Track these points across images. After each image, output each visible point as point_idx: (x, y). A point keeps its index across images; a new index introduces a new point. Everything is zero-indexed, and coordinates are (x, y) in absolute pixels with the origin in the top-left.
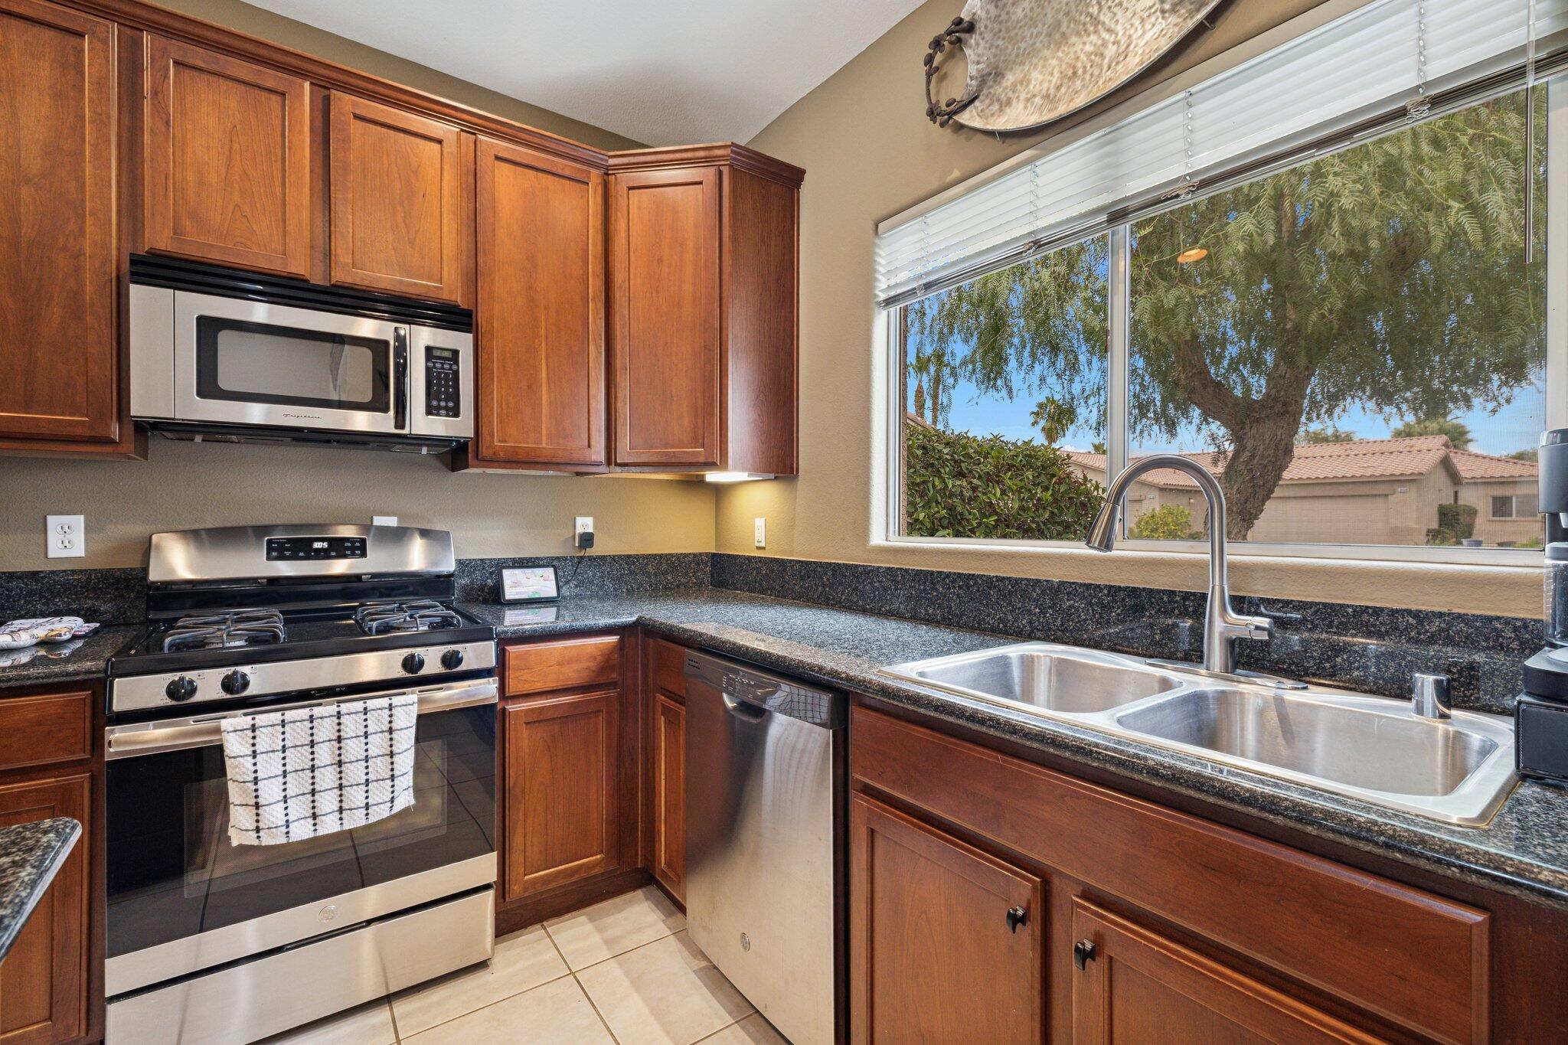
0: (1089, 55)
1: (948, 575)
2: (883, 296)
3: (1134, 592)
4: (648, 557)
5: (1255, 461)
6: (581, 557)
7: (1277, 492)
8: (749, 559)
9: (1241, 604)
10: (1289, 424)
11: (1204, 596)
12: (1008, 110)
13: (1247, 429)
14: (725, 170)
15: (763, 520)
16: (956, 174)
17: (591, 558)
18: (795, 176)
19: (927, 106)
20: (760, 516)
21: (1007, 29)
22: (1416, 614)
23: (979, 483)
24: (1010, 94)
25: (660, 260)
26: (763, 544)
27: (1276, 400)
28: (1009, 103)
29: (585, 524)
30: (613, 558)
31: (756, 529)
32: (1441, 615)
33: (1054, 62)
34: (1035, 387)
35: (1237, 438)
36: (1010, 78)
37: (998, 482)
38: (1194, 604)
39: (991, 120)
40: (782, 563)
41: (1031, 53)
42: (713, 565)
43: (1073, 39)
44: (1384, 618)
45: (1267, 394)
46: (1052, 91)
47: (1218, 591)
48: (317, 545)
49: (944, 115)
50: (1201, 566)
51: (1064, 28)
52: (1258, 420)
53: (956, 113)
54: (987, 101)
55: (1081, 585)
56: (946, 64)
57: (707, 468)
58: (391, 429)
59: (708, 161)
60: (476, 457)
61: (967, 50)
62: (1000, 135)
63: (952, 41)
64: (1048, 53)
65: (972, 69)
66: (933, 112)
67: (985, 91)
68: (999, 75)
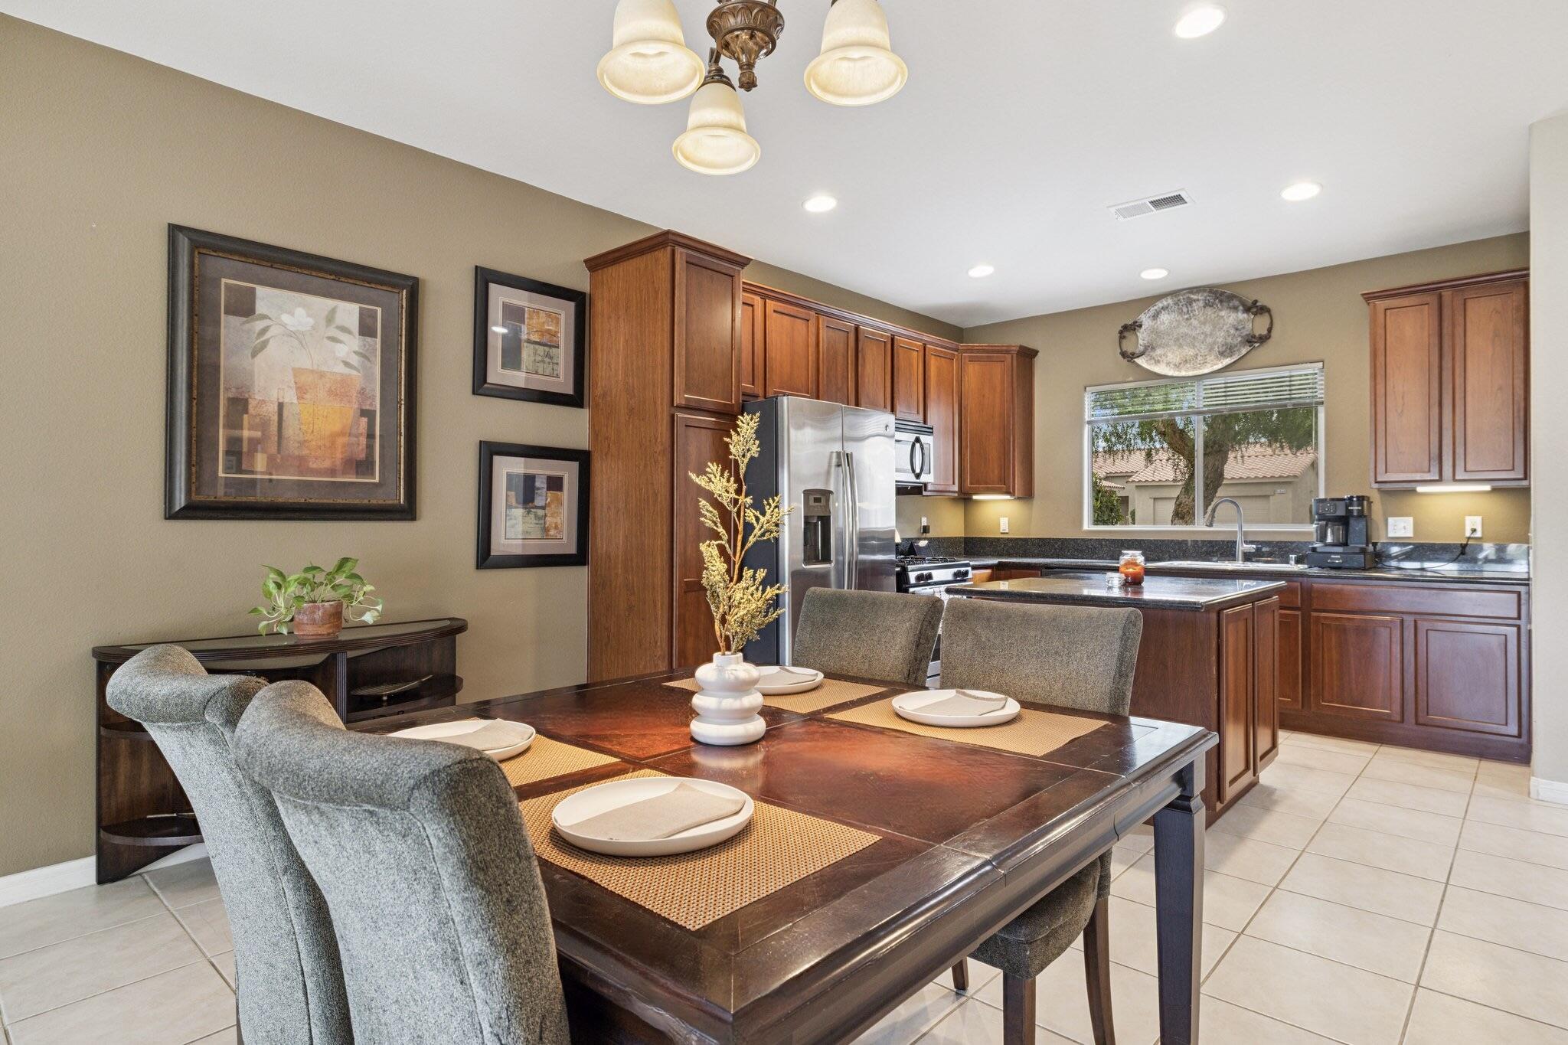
0: (1191, 356)
1: (1130, 540)
2: (1088, 420)
3: (1210, 542)
4: (944, 538)
6: (923, 538)
8: (998, 539)
9: (1246, 542)
10: (1222, 458)
11: (1235, 541)
12: (1158, 365)
14: (1015, 355)
15: (1007, 519)
16: (1131, 379)
17: (929, 538)
18: (1034, 354)
19: (1120, 352)
20: (1004, 517)
21: (1157, 332)
22: (1293, 542)
24: (1159, 359)
25: (984, 396)
26: (1007, 531)
28: (1159, 361)
29: (924, 522)
30: (935, 539)
31: (1001, 523)
32: (1299, 541)
33: (1177, 352)
36: (1159, 352)
38: (1233, 544)
39: (1151, 366)
40: (1025, 540)
41: (1167, 345)
42: (966, 543)
43: (1184, 347)
44: (1285, 543)
46: (1177, 364)
47: (1239, 539)
49: (1129, 357)
50: (1235, 532)
51: (1181, 341)
53: (1135, 358)
54: (1148, 358)
56: (1126, 334)
57: (976, 493)
58: (915, 480)
59: (1007, 352)
60: (925, 490)
61: (1138, 334)
62: (1155, 373)
63: (1131, 328)
64: (1174, 347)
65: (1141, 342)
66: (1124, 354)
67: (1147, 353)
68: (1153, 349)
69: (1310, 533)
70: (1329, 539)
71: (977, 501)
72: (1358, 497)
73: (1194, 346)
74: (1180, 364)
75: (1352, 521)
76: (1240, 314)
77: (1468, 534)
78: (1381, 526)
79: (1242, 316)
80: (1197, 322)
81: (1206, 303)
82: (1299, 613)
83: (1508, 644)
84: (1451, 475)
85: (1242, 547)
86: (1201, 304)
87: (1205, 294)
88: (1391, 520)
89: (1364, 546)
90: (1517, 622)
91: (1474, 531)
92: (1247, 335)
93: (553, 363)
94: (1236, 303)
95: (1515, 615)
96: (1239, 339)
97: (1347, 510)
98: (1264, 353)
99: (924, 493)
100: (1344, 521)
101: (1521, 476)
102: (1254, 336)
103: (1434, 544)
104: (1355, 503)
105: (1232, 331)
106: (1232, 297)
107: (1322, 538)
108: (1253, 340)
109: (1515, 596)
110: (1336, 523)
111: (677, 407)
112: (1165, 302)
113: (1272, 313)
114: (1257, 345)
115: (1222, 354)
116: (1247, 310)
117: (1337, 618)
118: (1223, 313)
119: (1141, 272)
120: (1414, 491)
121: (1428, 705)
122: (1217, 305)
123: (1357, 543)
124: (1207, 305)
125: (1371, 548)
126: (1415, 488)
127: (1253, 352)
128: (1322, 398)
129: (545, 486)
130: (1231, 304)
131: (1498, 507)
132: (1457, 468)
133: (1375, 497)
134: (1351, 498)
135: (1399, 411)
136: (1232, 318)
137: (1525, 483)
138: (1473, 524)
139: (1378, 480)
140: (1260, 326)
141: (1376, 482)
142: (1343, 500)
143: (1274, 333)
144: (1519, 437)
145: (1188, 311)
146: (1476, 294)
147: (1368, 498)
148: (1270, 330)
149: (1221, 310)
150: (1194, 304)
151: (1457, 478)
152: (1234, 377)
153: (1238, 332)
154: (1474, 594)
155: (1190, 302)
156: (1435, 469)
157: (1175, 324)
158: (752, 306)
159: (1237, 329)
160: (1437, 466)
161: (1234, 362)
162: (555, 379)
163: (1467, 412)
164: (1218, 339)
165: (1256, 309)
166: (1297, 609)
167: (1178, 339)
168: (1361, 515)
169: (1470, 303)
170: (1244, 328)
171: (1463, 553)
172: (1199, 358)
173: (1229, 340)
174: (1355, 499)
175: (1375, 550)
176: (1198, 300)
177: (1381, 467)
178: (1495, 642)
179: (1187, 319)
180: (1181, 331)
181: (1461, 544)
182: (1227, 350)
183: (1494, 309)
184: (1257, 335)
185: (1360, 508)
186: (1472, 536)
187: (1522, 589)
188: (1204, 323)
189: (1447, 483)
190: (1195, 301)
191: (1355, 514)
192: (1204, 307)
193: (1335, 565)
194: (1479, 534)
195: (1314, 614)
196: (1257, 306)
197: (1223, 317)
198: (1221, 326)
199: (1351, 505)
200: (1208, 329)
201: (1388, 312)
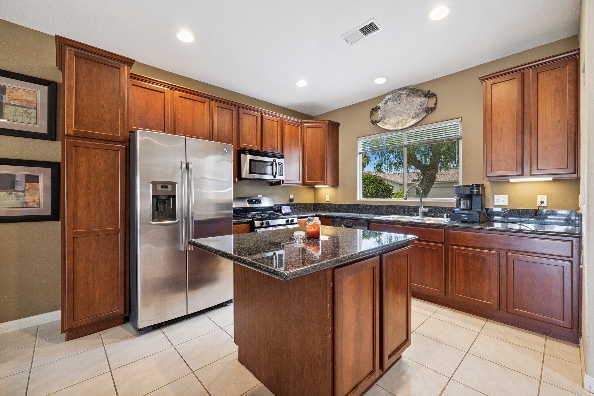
0: (401, 120)
1: (375, 205)
2: (359, 152)
3: (409, 206)
4: (302, 204)
5: (427, 180)
6: (291, 204)
7: (434, 186)
8: (325, 204)
9: (424, 207)
11: (419, 206)
12: (387, 125)
13: (426, 171)
14: (327, 125)
15: (329, 196)
16: (376, 133)
17: (293, 204)
18: (338, 124)
19: (371, 120)
20: (328, 195)
21: (386, 111)
22: (445, 207)
23: (366, 186)
24: (387, 122)
25: (313, 142)
26: (329, 201)
27: (432, 165)
28: (387, 124)
29: (291, 197)
30: (296, 204)
31: (327, 197)
32: (448, 207)
33: (395, 119)
34: (374, 160)
35: (424, 174)
36: (387, 119)
37: (370, 186)
39: (384, 126)
40: (335, 204)
41: (391, 116)
42: (314, 205)
43: (398, 116)
44: (442, 208)
45: (430, 163)
46: (395, 124)
47: (421, 206)
48: (254, 201)
50: (419, 202)
51: (396, 114)
52: (428, 170)
53: (377, 123)
54: (383, 122)
55: (400, 206)
56: (374, 113)
57: (316, 185)
58: (273, 179)
59: (324, 123)
60: (283, 183)
61: (378, 112)
62: (385, 129)
63: (375, 110)
64: (393, 117)
65: (379, 116)
66: (372, 122)
67: (382, 120)
68: (385, 118)
69: (453, 203)
70: (462, 206)
71: (316, 188)
72: (476, 185)
73: (402, 116)
74: (396, 124)
75: (474, 198)
76: (422, 98)
77: (539, 204)
78: (491, 200)
79: (423, 99)
80: (403, 104)
81: (407, 95)
82: (443, 246)
83: (565, 272)
84: (529, 172)
85: (422, 210)
86: (405, 95)
87: (407, 91)
88: (496, 197)
89: (480, 210)
90: (571, 259)
91: (542, 202)
92: (425, 108)
93: (31, 117)
94: (420, 93)
95: (570, 255)
96: (422, 110)
97: (471, 192)
98: (433, 116)
99: (282, 185)
100: (470, 197)
101: (573, 172)
102: (428, 108)
103: (520, 210)
104: (475, 188)
105: (419, 107)
106: (418, 90)
107: (459, 205)
108: (428, 110)
109: (569, 244)
110: (466, 198)
111: (66, 135)
112: (389, 96)
113: (437, 96)
114: (429, 112)
115: (414, 118)
116: (425, 96)
117: (463, 250)
118: (414, 99)
119: (375, 79)
120: (508, 182)
121: (514, 302)
122: (412, 95)
123: (476, 209)
124: (408, 95)
125: (484, 211)
126: (509, 179)
127: (428, 116)
128: (461, 136)
129: (24, 180)
130: (418, 94)
131: (557, 190)
132: (533, 167)
133: (487, 184)
134: (473, 185)
135: (499, 138)
136: (419, 100)
137: (575, 176)
138: (542, 199)
139: (488, 175)
140: (431, 103)
141: (487, 177)
142: (469, 186)
143: (438, 106)
144: (571, 149)
145: (399, 99)
146: (544, 69)
147: (482, 185)
148: (436, 104)
149: (413, 98)
150: (402, 96)
151: (532, 173)
152: (419, 129)
153: (421, 107)
154: (542, 241)
155: (400, 95)
156: (520, 169)
157: (394, 106)
158: (164, 93)
159: (421, 106)
160: (521, 167)
161: (420, 121)
162: (34, 126)
163: (538, 136)
164: (412, 111)
165: (430, 95)
166: (442, 243)
167: (395, 113)
168: (478, 194)
169: (540, 75)
170: (424, 105)
171: (536, 215)
172: (404, 121)
173: (417, 111)
174: (475, 186)
175: (487, 212)
176: (404, 94)
177: (489, 169)
178: (556, 271)
179: (399, 103)
180: (397, 109)
181: (535, 210)
182: (417, 115)
183: (556, 76)
184: (430, 107)
185: (477, 190)
186: (541, 205)
187: (575, 240)
188: (406, 104)
189: (527, 177)
190: (402, 94)
191: (475, 193)
192: (406, 97)
193: (464, 220)
194: (545, 204)
195: (451, 247)
196: (430, 94)
197: (414, 101)
198: (414, 105)
199: (473, 189)
200: (408, 107)
201: (493, 86)
